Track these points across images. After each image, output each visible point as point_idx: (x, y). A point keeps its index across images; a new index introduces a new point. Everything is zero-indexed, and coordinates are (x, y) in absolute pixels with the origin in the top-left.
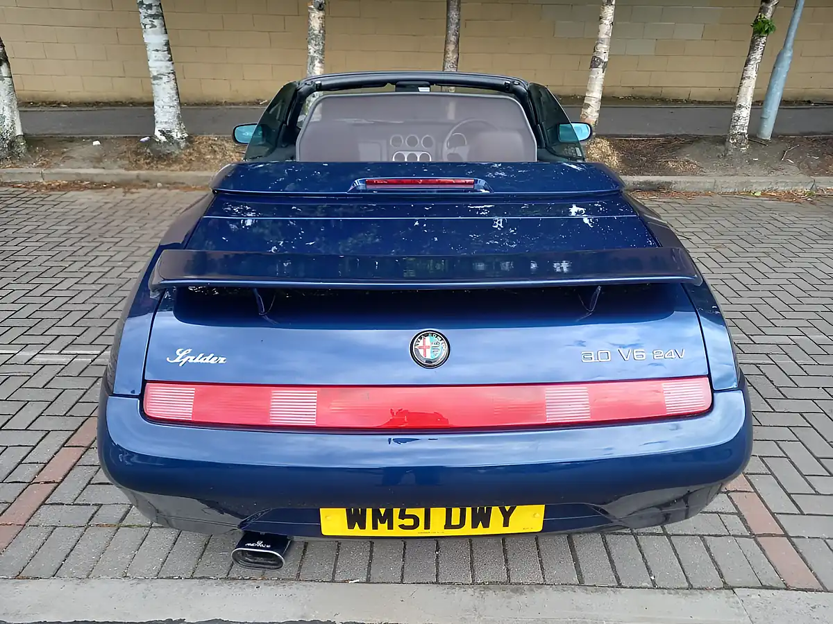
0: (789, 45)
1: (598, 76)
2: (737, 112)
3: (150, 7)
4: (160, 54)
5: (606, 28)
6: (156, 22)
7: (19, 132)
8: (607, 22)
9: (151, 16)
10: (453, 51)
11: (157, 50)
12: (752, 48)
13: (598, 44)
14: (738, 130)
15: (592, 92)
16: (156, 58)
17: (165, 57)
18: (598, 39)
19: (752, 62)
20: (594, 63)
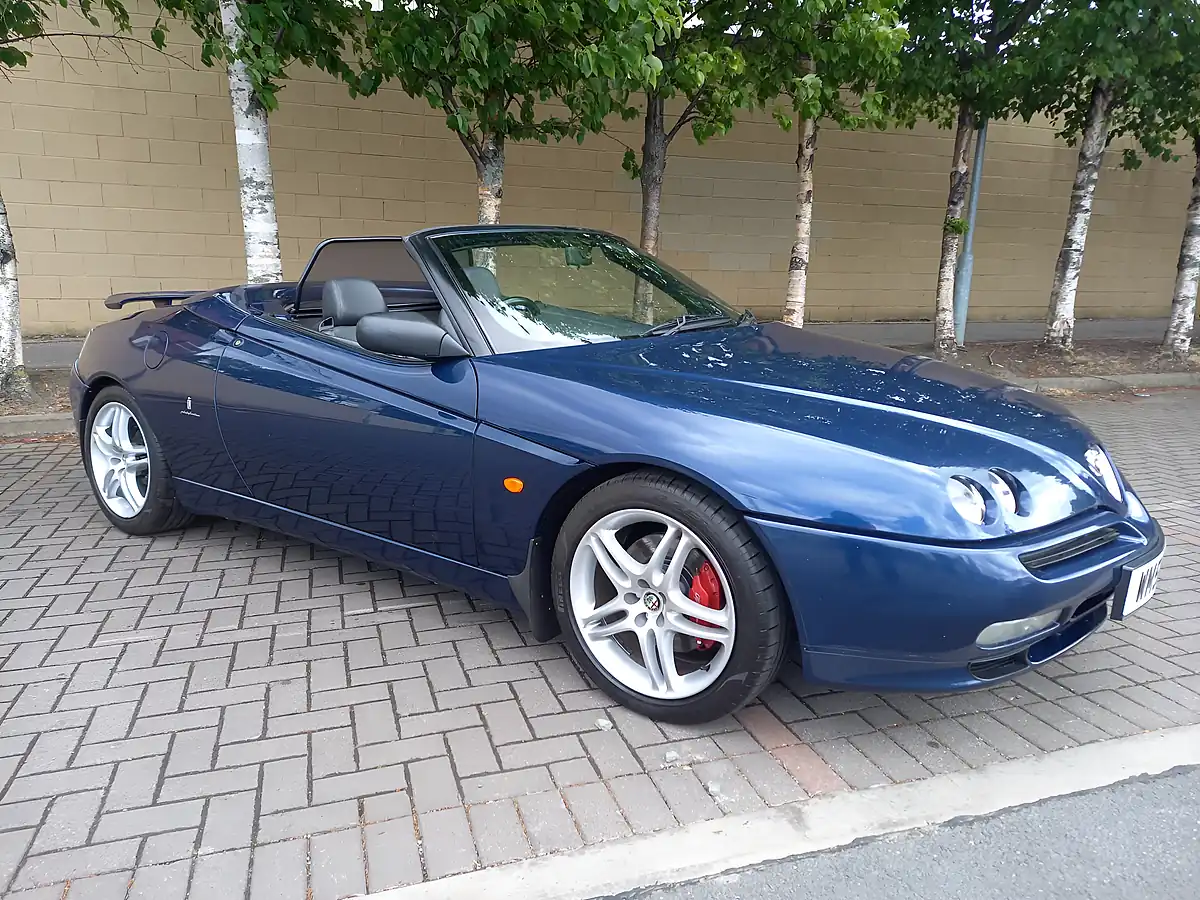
0: (968, 249)
1: (800, 278)
2: (942, 316)
3: (261, 185)
4: (269, 249)
5: (805, 226)
6: (268, 206)
7: (19, 361)
8: (807, 221)
9: (260, 197)
10: (653, 249)
11: (266, 243)
12: (945, 250)
13: (797, 244)
14: (946, 334)
15: (797, 296)
16: (263, 254)
17: (274, 252)
18: (798, 239)
19: (948, 264)
20: (794, 264)
